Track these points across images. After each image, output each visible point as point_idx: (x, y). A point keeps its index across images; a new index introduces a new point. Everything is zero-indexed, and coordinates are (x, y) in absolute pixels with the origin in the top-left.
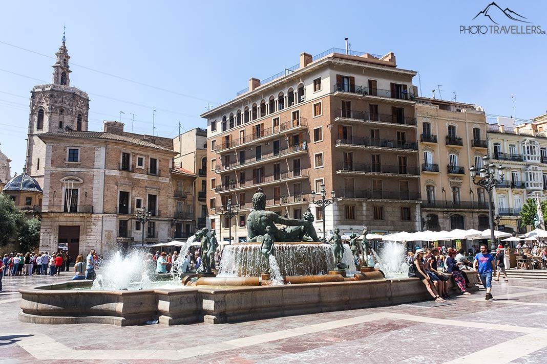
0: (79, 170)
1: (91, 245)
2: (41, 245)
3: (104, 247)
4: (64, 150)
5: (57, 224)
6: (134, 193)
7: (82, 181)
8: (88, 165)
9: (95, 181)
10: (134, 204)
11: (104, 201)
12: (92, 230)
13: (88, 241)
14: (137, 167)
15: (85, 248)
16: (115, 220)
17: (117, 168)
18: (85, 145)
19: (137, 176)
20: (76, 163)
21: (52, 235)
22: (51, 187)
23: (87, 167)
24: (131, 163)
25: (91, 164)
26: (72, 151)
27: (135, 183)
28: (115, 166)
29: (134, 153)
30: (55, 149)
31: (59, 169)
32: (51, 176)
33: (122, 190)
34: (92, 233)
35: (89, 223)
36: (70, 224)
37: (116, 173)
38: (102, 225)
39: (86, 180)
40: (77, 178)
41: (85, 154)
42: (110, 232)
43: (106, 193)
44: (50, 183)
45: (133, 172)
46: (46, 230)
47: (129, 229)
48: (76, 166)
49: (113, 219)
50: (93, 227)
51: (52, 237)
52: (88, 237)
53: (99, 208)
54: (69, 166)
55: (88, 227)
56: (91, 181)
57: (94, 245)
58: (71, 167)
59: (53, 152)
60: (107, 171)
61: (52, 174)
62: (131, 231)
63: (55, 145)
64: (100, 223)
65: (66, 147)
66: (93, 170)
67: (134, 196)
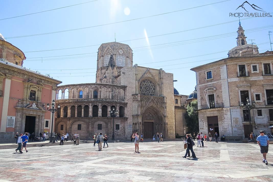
0: (213, 83)
1: (225, 127)
2: (200, 128)
3: (234, 129)
4: (204, 73)
5: (206, 116)
6: (252, 90)
7: (215, 89)
8: (217, 79)
9: (223, 88)
10: (254, 98)
11: (229, 99)
12: (224, 118)
13: (223, 125)
14: (252, 72)
15: (222, 129)
16: (239, 110)
17: (236, 76)
18: (214, 67)
19: (252, 78)
20: (211, 79)
21: (204, 122)
22: (201, 96)
23: (217, 80)
24: (247, 70)
25: (219, 78)
26: (209, 73)
27: (252, 84)
28: (235, 75)
29: (248, 64)
30: (200, 74)
31: (203, 85)
32: (200, 89)
33: (242, 90)
34: (225, 120)
35: (222, 114)
36: (212, 115)
37: (236, 79)
38: (231, 114)
39: (218, 88)
40: (212, 88)
41: (215, 72)
42: (236, 119)
43: (230, 93)
44: (200, 93)
45: (249, 76)
46: (201, 120)
47: (252, 115)
48: (211, 81)
49: (238, 110)
50: (225, 116)
51: (204, 123)
52: (223, 122)
53: (227, 104)
54: (208, 82)
55: (222, 116)
56: (220, 88)
57: (227, 127)
58: (209, 82)
59: (199, 76)
60: (229, 79)
61: (200, 88)
62: (253, 117)
63: (200, 72)
64: (229, 113)
65: (205, 72)
66: (221, 81)
67: (253, 92)
